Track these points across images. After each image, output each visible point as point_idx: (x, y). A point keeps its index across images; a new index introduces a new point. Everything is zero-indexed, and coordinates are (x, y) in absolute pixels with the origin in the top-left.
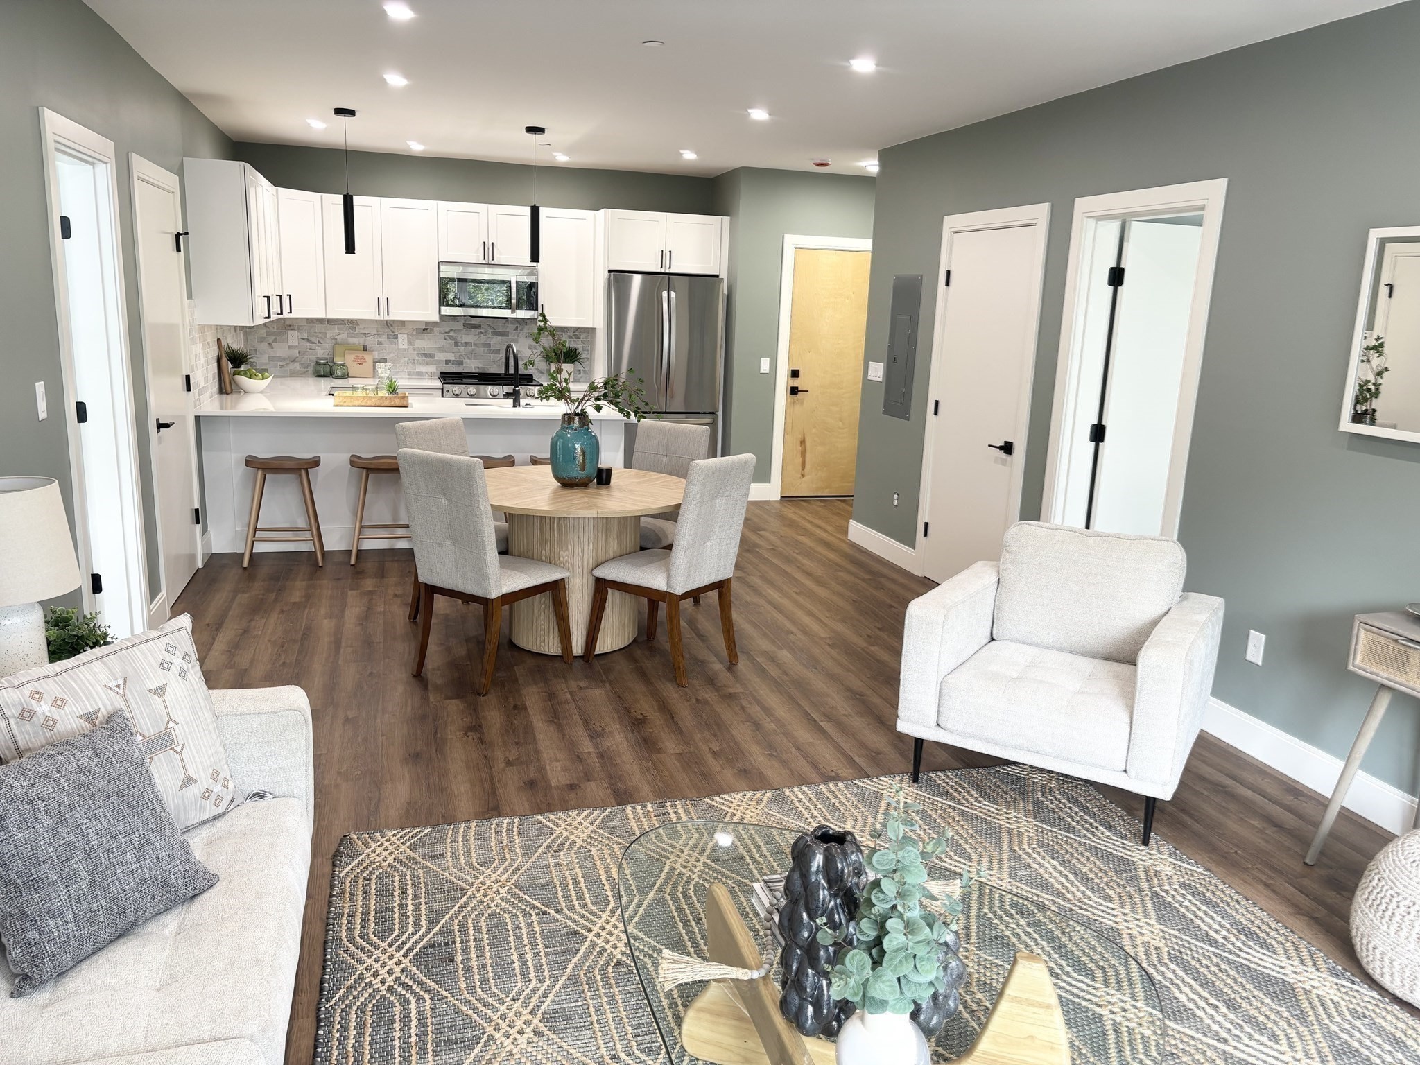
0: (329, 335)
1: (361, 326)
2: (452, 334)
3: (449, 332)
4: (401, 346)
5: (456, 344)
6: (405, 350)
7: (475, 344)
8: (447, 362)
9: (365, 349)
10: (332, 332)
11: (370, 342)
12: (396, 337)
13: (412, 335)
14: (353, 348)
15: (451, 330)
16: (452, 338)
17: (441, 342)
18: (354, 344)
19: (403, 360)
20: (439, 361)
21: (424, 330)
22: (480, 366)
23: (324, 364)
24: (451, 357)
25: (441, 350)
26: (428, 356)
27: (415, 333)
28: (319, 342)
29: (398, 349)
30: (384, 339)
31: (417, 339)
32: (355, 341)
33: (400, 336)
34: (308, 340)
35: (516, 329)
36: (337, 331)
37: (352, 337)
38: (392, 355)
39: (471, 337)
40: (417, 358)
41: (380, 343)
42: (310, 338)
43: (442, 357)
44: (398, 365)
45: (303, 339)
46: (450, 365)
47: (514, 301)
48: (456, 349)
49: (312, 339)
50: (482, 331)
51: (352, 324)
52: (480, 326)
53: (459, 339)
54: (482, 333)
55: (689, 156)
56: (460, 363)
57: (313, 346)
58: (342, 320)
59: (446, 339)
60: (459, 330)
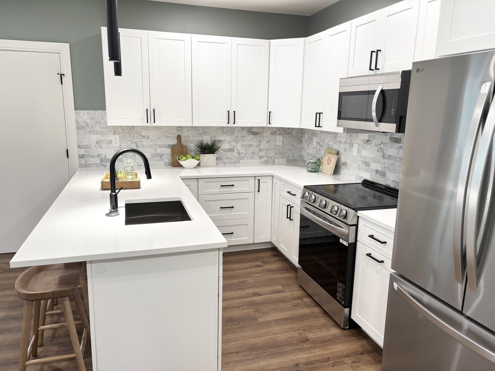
1: (339, 136)
2: (382, 146)
3: (380, 145)
6: (356, 157)
7: (395, 158)
8: (376, 172)
10: (328, 140)
11: (341, 149)
13: (361, 146)
15: (382, 142)
16: (382, 151)
19: (354, 165)
20: (372, 170)
21: (368, 141)
22: (396, 180)
24: (379, 167)
25: (374, 160)
26: (367, 164)
28: (323, 146)
29: (352, 156)
30: (347, 146)
31: (363, 148)
33: (355, 145)
34: (319, 144)
38: (349, 160)
40: (361, 165)
41: (345, 150)
43: (375, 166)
44: (351, 169)
45: (318, 142)
46: (378, 175)
49: (321, 143)
51: (335, 134)
52: (400, 140)
53: (386, 152)
56: (383, 174)
57: (321, 148)
59: (378, 151)
60: (387, 143)
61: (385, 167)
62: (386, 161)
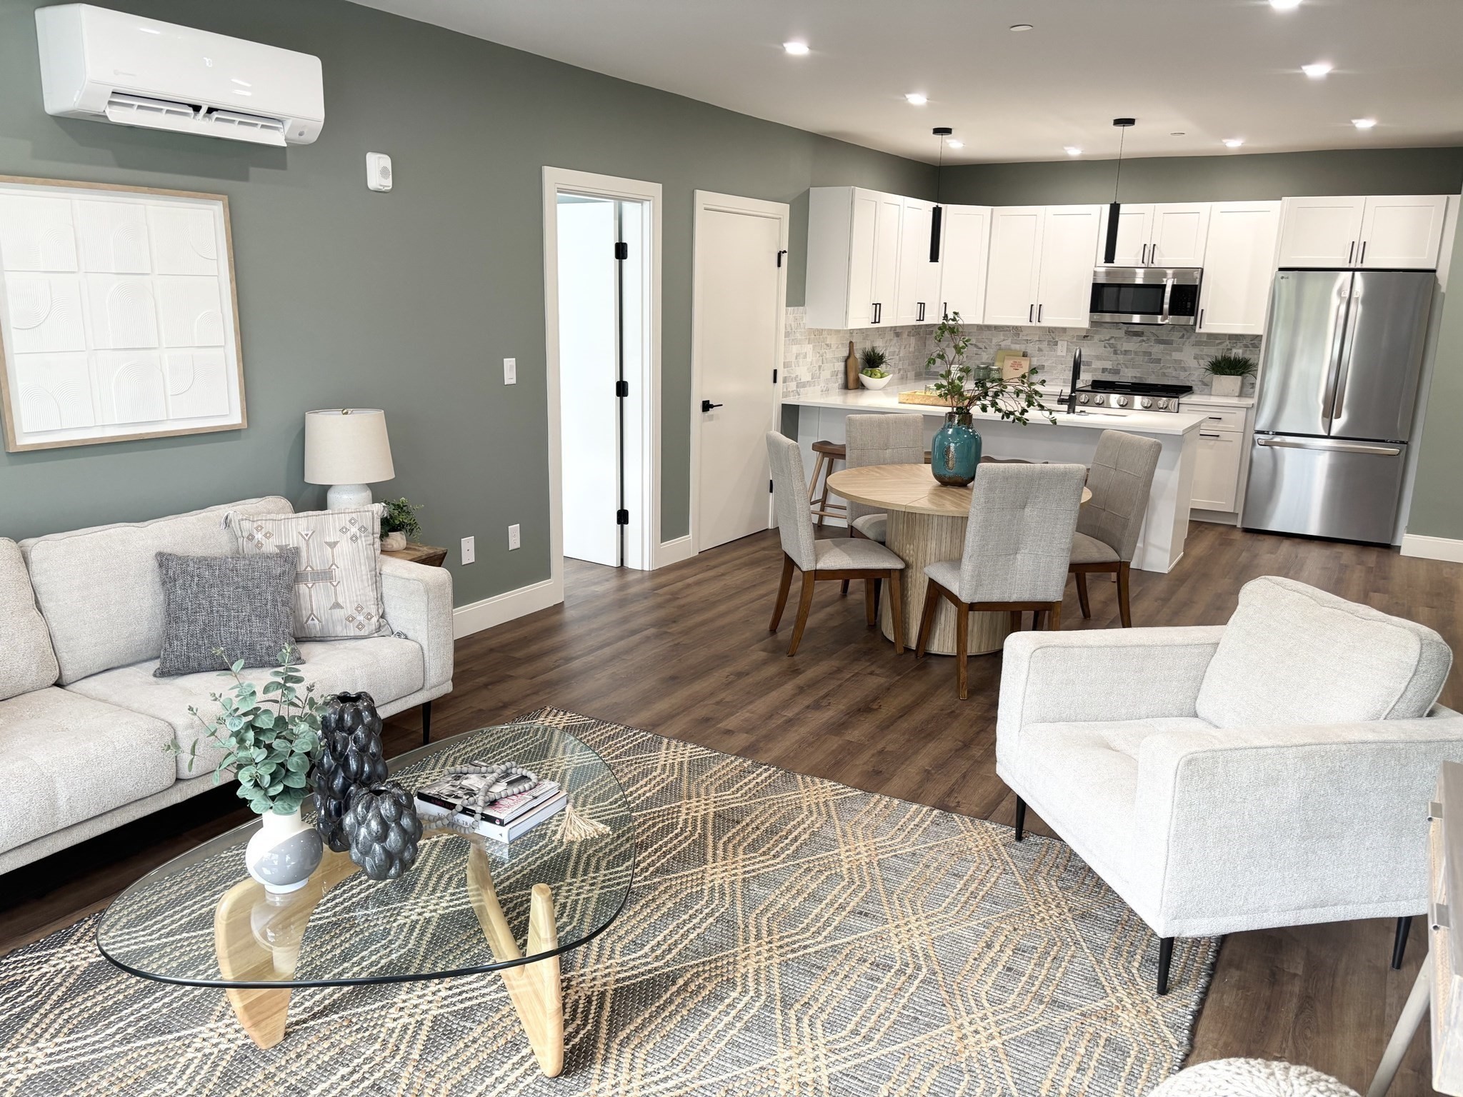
0: (995, 341)
1: (1024, 333)
2: (1112, 341)
3: (1109, 340)
4: (1059, 353)
5: (1115, 353)
6: (1063, 357)
7: (1136, 353)
8: (1104, 370)
9: (1025, 355)
10: (997, 339)
11: (1031, 349)
12: (1056, 343)
13: (1072, 343)
14: (1010, 353)
15: (1112, 337)
16: (1111, 346)
17: (1101, 350)
18: (1016, 350)
19: (1060, 367)
20: (1096, 370)
21: (1085, 337)
22: (1138, 375)
23: (983, 368)
24: (1108, 365)
25: (1098, 358)
27: (1075, 340)
28: (986, 348)
29: (1057, 356)
30: (1044, 346)
31: (1076, 346)
32: (1017, 347)
33: (1059, 343)
35: (1182, 337)
36: (1002, 338)
37: (1016, 343)
38: (1050, 362)
39: (1132, 345)
41: (1040, 350)
42: (978, 344)
43: (1098, 364)
44: (1055, 372)
46: (1106, 373)
47: (1166, 306)
48: (1114, 357)
49: (980, 345)
50: (1145, 338)
51: (1016, 330)
52: (1143, 333)
53: (1119, 347)
54: (1144, 341)
55: (1365, 124)
56: (1117, 372)
57: (980, 351)
58: (1008, 327)
59: (1105, 347)
60: (1120, 338)
61: (1118, 364)
62: (1120, 357)
